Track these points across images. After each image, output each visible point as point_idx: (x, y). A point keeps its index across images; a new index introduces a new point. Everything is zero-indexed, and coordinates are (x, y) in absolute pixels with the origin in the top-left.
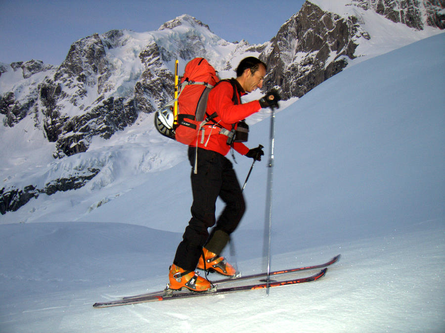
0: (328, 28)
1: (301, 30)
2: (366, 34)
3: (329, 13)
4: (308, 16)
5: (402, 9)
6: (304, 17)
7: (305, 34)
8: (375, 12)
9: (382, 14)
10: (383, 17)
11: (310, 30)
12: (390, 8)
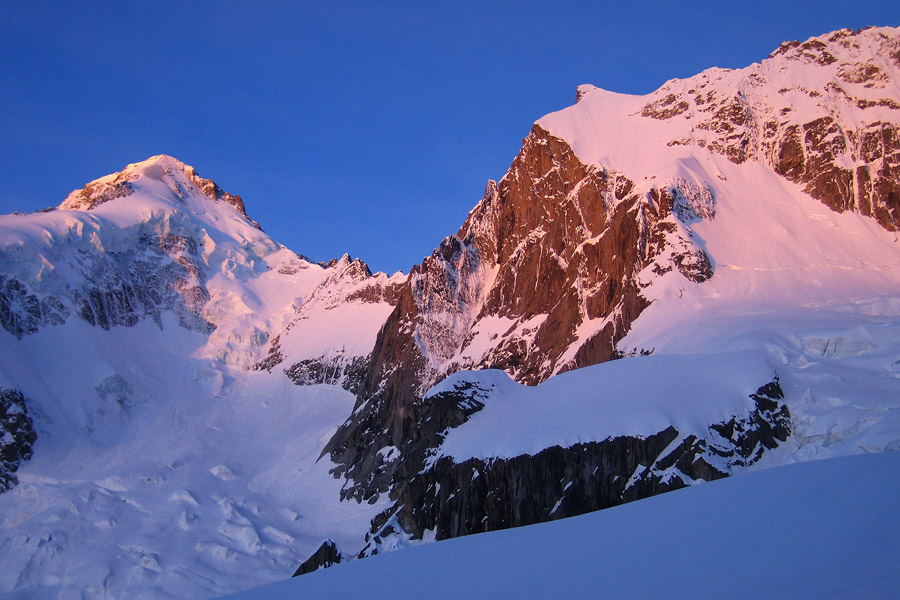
0: (590, 229)
1: (511, 231)
3: (600, 174)
4: (537, 181)
5: (862, 163)
6: (526, 182)
7: (520, 246)
8: (772, 168)
9: (795, 177)
10: (797, 189)
11: (539, 233)
12: (824, 157)
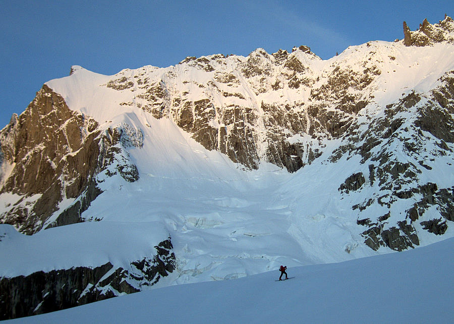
0: (72, 147)
1: (25, 144)
2: (129, 170)
4: (43, 117)
5: (223, 125)
6: (36, 117)
7: (29, 153)
8: (176, 123)
9: (188, 129)
10: (188, 136)
11: (41, 147)
12: (204, 120)
